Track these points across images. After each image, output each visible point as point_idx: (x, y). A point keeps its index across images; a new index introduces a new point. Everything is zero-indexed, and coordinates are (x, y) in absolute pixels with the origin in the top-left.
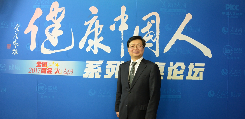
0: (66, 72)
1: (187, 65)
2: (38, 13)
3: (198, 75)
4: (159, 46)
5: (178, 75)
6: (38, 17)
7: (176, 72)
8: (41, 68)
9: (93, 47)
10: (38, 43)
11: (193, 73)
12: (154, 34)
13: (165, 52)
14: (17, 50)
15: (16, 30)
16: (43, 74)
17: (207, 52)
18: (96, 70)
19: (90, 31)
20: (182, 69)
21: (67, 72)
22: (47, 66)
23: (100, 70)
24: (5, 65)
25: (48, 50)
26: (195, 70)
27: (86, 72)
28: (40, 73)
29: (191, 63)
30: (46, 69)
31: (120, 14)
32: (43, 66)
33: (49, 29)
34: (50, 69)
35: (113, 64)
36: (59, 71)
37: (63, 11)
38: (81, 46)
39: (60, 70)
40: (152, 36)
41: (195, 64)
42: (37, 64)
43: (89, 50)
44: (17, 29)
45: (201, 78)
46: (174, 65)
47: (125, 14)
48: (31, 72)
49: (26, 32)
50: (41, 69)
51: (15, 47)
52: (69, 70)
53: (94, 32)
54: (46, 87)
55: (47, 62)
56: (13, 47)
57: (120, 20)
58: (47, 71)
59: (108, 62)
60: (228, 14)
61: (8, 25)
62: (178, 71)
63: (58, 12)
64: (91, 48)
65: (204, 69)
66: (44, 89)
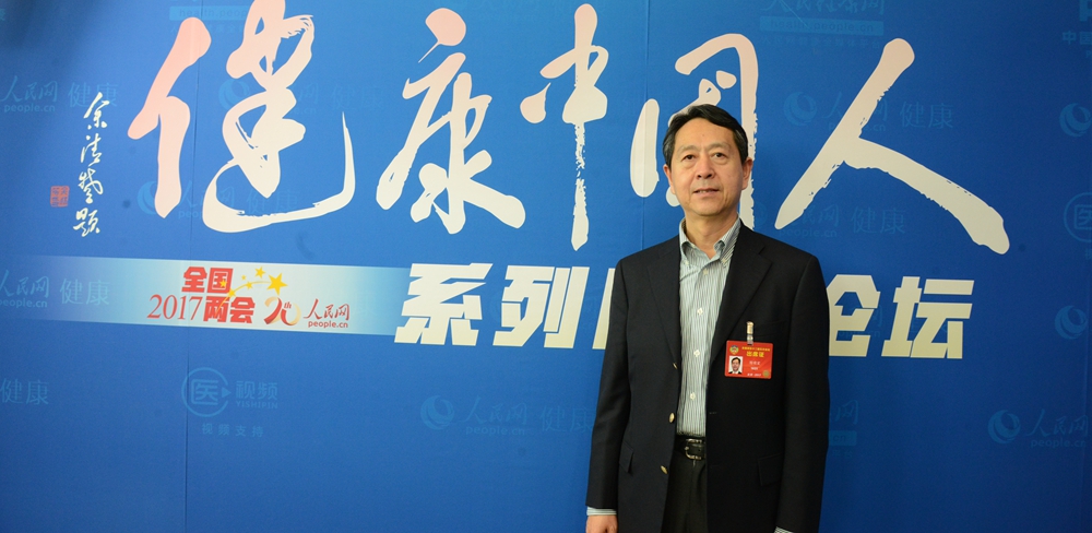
0: (318, 318)
1: (887, 288)
2: (192, 41)
3: (941, 337)
4: (752, 196)
5: (844, 336)
6: (191, 63)
8: (205, 295)
9: (443, 200)
10: (191, 182)
11: (917, 324)
13: (780, 223)
14: (95, 211)
15: (93, 123)
16: (213, 323)
17: (986, 227)
18: (456, 309)
19: (430, 124)
20: (861, 307)
21: (321, 314)
22: (232, 287)
23: (474, 307)
24: (45, 279)
25: (237, 212)
26: (926, 309)
27: (407, 318)
28: (199, 322)
29: (904, 278)
30: (228, 299)
31: (568, 44)
32: (215, 286)
33: (240, 118)
34: (246, 304)
35: (535, 282)
36: (284, 312)
37: (303, 30)
38: (388, 193)
39: (289, 305)
41: (928, 281)
42: (185, 280)
43: (426, 214)
44: (96, 119)
45: (954, 349)
47: (595, 43)
48: (158, 317)
49: (138, 129)
50: (204, 302)
51: (89, 201)
52: (330, 308)
53: (446, 128)
54: (227, 383)
55: (230, 271)
56: (78, 200)
57: (572, 71)
58: (232, 312)
59: (512, 272)
61: (55, 100)
62: (843, 314)
63: (282, 39)
64: (436, 206)
65: (969, 306)
66: (216, 393)
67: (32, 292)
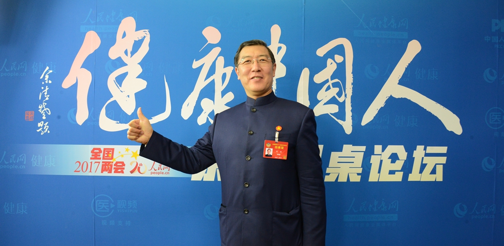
0: (155, 170)
1: (410, 150)
2: (91, 42)
3: (434, 172)
4: (351, 111)
5: (392, 172)
6: (92, 52)
7: (388, 165)
8: (101, 161)
10: (93, 109)
11: (423, 166)
12: (341, 86)
13: (364, 123)
14: (47, 123)
15: (45, 81)
16: (106, 174)
17: (452, 123)
19: (205, 80)
20: (399, 160)
21: (157, 168)
22: (114, 157)
24: (24, 155)
25: (116, 122)
26: (427, 160)
28: (99, 174)
29: (418, 146)
30: (112, 163)
32: (106, 157)
33: (116, 78)
34: (121, 164)
36: (139, 168)
37: (145, 37)
38: (186, 112)
39: (141, 165)
40: (337, 90)
41: (428, 147)
42: (91, 154)
43: (204, 121)
44: (46, 79)
45: (439, 177)
46: (383, 150)
47: (280, 42)
48: (79, 171)
49: (67, 84)
50: (101, 164)
51: (44, 118)
53: (213, 82)
54: (113, 201)
55: (113, 149)
56: (39, 118)
58: (114, 168)
60: (497, 41)
61: (26, 70)
62: (391, 162)
63: (135, 41)
64: (209, 118)
65: (445, 158)
66: (108, 206)
67: (17, 162)
